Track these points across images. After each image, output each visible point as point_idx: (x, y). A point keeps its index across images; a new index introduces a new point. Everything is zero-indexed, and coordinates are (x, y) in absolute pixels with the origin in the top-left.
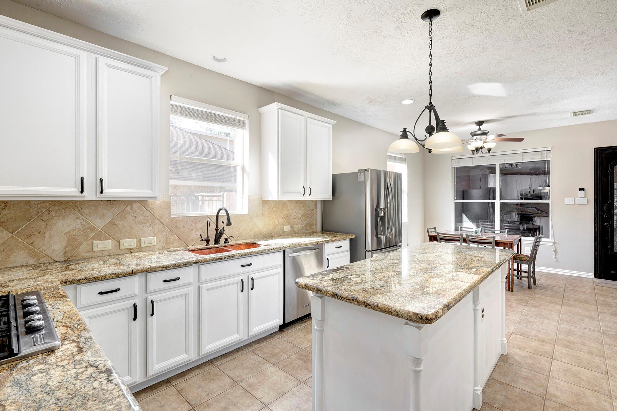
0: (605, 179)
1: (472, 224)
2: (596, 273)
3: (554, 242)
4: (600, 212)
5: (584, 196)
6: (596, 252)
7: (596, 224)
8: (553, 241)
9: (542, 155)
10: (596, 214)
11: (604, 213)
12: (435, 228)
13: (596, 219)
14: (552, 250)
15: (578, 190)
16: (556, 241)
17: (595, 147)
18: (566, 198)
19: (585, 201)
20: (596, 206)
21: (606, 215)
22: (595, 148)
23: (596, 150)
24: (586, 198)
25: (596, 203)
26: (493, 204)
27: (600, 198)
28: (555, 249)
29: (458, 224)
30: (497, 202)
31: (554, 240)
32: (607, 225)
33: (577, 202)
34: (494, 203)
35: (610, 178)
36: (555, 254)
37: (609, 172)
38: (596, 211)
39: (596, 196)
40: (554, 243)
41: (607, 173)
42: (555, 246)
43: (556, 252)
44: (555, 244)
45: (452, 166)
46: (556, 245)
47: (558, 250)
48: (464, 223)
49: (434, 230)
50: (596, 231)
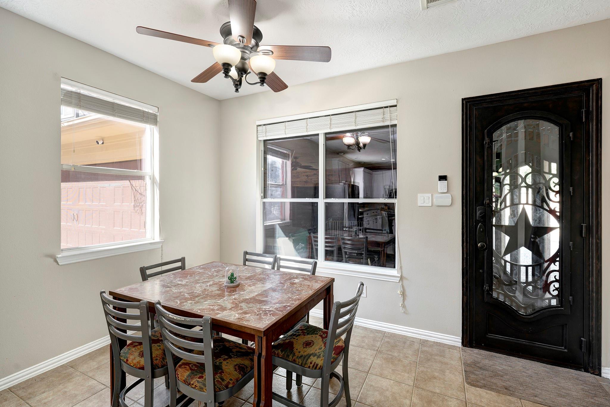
0: (478, 159)
1: (288, 240)
2: (465, 336)
3: (401, 276)
4: (471, 220)
5: (446, 191)
6: (465, 297)
7: (465, 244)
8: (399, 275)
9: (384, 115)
10: (465, 224)
11: (477, 222)
12: (183, 260)
13: (465, 234)
14: (399, 292)
15: (438, 178)
16: (404, 275)
17: (464, 97)
18: (418, 194)
19: (447, 200)
20: (464, 208)
21: (480, 226)
22: (463, 99)
23: (464, 102)
24: (449, 195)
25: (464, 204)
26: (314, 206)
27: (471, 194)
28: (402, 289)
29: (269, 240)
30: (321, 201)
31: (402, 272)
32: (482, 246)
33: (436, 203)
34: (317, 203)
35: (487, 156)
36: (402, 298)
37: (486, 143)
38: (465, 219)
39: (464, 190)
40: (402, 278)
41: (482, 146)
42: (402, 285)
43: (404, 294)
44: (402, 281)
45: (257, 138)
46: (405, 282)
47: (408, 292)
48: (277, 240)
49: (179, 264)
50: (465, 256)
